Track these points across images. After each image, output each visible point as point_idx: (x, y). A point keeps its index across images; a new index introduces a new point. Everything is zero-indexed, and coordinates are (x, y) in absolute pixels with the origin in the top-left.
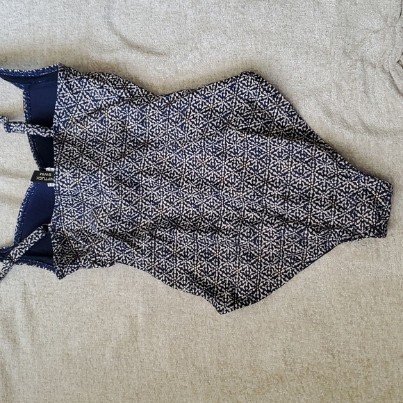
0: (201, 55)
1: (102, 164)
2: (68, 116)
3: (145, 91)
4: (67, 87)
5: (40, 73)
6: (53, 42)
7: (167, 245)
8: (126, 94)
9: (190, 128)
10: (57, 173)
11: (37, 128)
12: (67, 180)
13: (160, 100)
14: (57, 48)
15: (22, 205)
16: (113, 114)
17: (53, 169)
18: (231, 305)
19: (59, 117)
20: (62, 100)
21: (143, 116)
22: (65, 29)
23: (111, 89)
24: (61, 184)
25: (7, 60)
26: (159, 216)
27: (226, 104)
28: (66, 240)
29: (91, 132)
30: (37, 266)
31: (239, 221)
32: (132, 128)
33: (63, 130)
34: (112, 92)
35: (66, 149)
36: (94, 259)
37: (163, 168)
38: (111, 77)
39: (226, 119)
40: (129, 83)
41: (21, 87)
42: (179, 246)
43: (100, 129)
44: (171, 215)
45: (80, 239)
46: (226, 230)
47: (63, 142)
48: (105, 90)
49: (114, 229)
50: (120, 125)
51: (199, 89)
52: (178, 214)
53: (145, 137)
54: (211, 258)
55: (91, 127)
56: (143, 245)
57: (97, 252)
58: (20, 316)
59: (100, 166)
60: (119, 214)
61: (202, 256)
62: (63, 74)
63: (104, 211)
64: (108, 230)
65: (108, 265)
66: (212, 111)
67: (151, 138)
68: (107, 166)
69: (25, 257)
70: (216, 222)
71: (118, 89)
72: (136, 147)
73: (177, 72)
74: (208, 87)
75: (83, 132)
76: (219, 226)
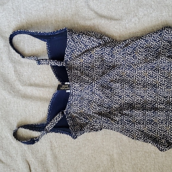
0: (139, 19)
1: (94, 79)
2: (72, 55)
3: (112, 39)
4: (72, 40)
5: (55, 33)
6: (57, 16)
7: (130, 118)
8: (102, 42)
9: (138, 57)
10: (71, 85)
11: (56, 62)
12: (76, 88)
13: (121, 44)
14: (59, 19)
15: (50, 102)
16: (96, 52)
17: (69, 83)
18: (168, 147)
19: (67, 55)
20: (69, 47)
21: (112, 52)
22: (64, 9)
23: (95, 39)
24: (74, 90)
25: (32, 27)
26: (122, 103)
27: (156, 44)
28: (74, 118)
29: (85, 62)
30: (61, 133)
31: (167, 104)
32: (106, 59)
33: (69, 62)
34: (95, 41)
35: (74, 72)
36: (92, 128)
37: (123, 78)
38: (93, 33)
39: (157, 51)
40: (103, 35)
41: (45, 41)
42: (135, 118)
43: (89, 61)
44: (128, 102)
45: (82, 117)
46: (161, 108)
47: (71, 68)
48: (91, 40)
49: (100, 111)
50: (100, 58)
51: (142, 37)
52: (132, 101)
53: (113, 63)
54: (153, 123)
55: (85, 60)
56: (117, 119)
57: (93, 124)
58: (49, 158)
59: (93, 80)
60: (102, 104)
61: (148, 122)
62: (70, 33)
63: (95, 102)
64: (97, 112)
65: (99, 130)
66: (149, 48)
67: (116, 63)
68: (97, 79)
69: (54, 129)
70: (154, 104)
71: (98, 39)
72: (109, 68)
73: (126, 28)
74: (147, 36)
75: (81, 62)
76: (157, 107)
